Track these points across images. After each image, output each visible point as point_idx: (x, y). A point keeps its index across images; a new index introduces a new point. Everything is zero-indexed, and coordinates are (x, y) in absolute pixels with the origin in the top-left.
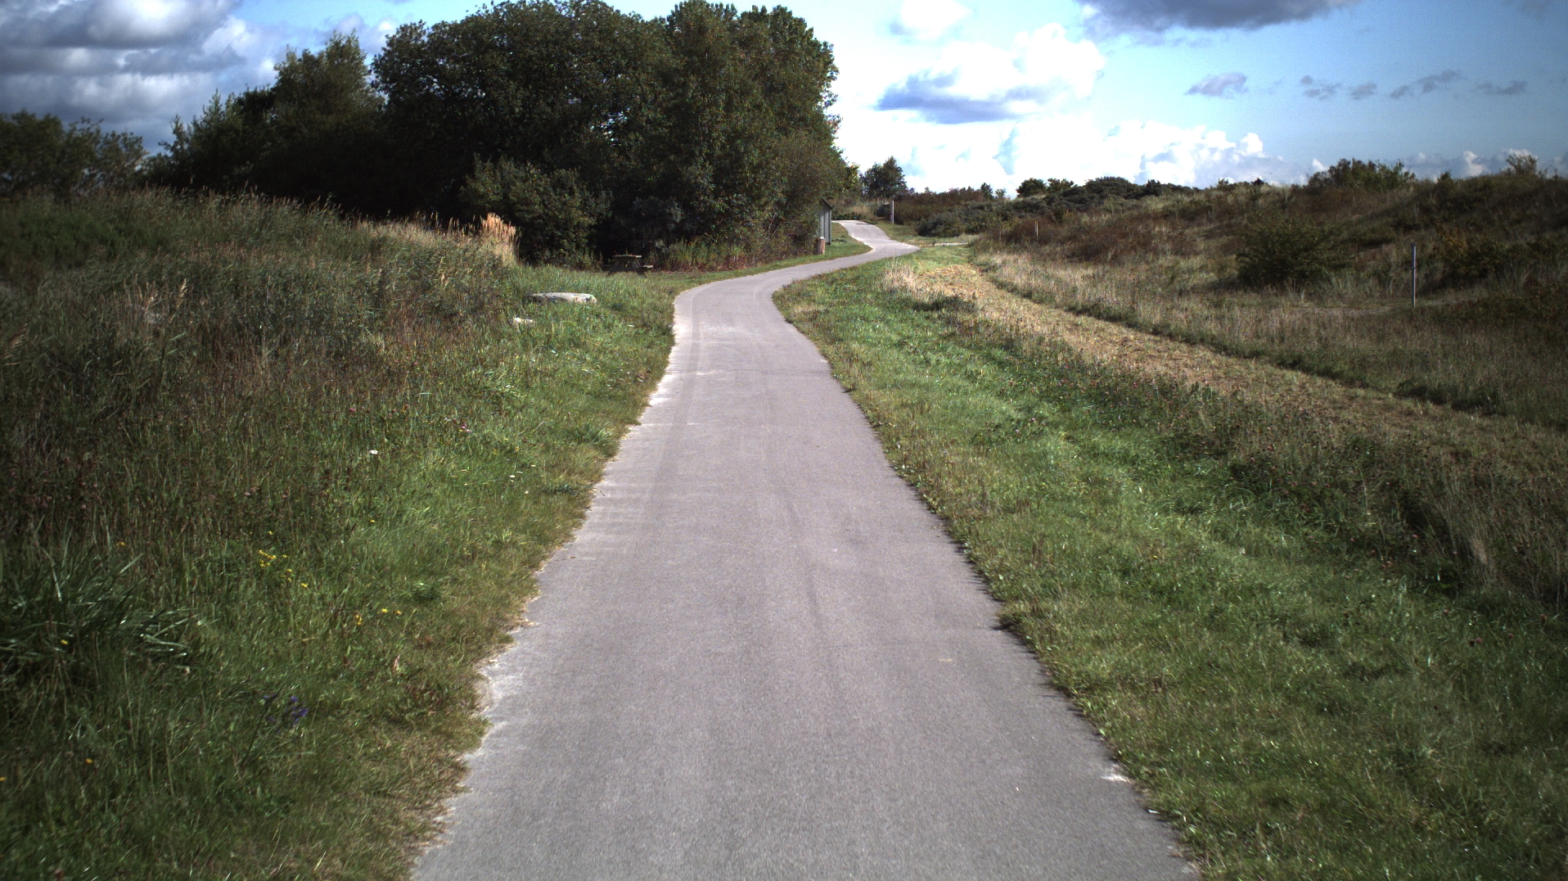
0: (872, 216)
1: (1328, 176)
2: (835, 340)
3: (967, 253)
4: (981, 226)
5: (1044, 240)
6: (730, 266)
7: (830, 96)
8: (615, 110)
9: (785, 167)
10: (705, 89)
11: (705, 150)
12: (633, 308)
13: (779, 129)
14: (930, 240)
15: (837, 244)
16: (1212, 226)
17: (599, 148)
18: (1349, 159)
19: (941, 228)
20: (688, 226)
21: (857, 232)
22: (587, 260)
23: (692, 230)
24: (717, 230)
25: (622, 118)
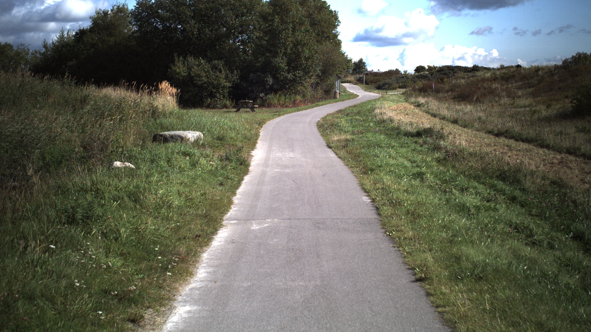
1: (571, 60)
3: (403, 97)
4: (405, 85)
5: (437, 91)
6: (295, 106)
9: (321, 58)
10: (283, 22)
11: (283, 51)
15: (343, 94)
17: (234, 51)
18: (581, 52)
19: (387, 86)
20: (275, 87)
22: (228, 103)
23: (277, 89)
24: (289, 88)
25: (245, 37)
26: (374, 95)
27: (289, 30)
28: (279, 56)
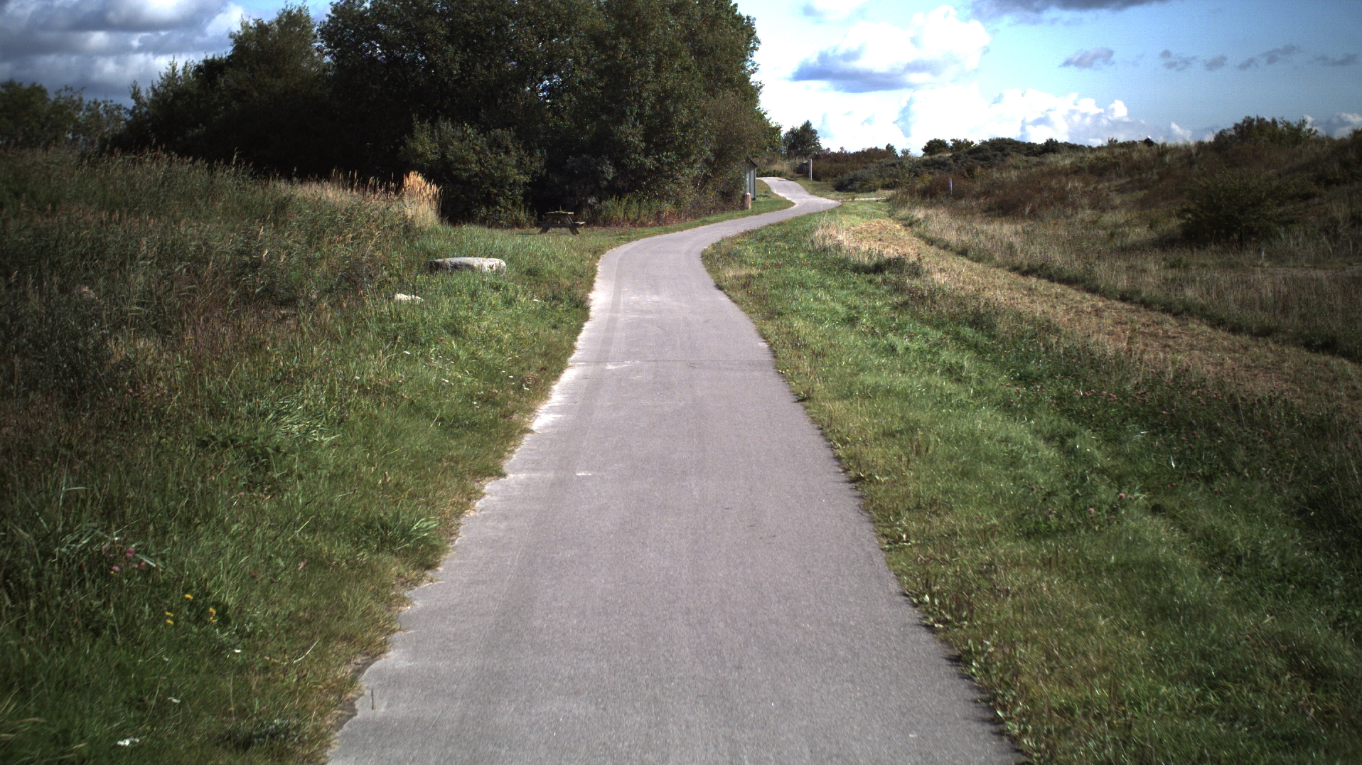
0: (792, 173)
1: (1233, 133)
2: (773, 314)
3: (886, 207)
4: (895, 182)
5: (958, 195)
6: (661, 222)
7: (753, 65)
8: (549, 72)
9: (713, 126)
10: (635, 50)
11: (636, 110)
12: (550, 272)
13: (707, 90)
14: (851, 194)
15: (761, 199)
16: (1123, 181)
17: (534, 108)
18: (1253, 116)
19: (857, 185)
20: (620, 184)
21: (778, 187)
22: (522, 216)
23: (623, 187)
24: (648, 187)
25: (556, 79)
26: (826, 202)
27: (647, 68)
28: (627, 121)
